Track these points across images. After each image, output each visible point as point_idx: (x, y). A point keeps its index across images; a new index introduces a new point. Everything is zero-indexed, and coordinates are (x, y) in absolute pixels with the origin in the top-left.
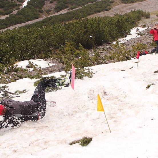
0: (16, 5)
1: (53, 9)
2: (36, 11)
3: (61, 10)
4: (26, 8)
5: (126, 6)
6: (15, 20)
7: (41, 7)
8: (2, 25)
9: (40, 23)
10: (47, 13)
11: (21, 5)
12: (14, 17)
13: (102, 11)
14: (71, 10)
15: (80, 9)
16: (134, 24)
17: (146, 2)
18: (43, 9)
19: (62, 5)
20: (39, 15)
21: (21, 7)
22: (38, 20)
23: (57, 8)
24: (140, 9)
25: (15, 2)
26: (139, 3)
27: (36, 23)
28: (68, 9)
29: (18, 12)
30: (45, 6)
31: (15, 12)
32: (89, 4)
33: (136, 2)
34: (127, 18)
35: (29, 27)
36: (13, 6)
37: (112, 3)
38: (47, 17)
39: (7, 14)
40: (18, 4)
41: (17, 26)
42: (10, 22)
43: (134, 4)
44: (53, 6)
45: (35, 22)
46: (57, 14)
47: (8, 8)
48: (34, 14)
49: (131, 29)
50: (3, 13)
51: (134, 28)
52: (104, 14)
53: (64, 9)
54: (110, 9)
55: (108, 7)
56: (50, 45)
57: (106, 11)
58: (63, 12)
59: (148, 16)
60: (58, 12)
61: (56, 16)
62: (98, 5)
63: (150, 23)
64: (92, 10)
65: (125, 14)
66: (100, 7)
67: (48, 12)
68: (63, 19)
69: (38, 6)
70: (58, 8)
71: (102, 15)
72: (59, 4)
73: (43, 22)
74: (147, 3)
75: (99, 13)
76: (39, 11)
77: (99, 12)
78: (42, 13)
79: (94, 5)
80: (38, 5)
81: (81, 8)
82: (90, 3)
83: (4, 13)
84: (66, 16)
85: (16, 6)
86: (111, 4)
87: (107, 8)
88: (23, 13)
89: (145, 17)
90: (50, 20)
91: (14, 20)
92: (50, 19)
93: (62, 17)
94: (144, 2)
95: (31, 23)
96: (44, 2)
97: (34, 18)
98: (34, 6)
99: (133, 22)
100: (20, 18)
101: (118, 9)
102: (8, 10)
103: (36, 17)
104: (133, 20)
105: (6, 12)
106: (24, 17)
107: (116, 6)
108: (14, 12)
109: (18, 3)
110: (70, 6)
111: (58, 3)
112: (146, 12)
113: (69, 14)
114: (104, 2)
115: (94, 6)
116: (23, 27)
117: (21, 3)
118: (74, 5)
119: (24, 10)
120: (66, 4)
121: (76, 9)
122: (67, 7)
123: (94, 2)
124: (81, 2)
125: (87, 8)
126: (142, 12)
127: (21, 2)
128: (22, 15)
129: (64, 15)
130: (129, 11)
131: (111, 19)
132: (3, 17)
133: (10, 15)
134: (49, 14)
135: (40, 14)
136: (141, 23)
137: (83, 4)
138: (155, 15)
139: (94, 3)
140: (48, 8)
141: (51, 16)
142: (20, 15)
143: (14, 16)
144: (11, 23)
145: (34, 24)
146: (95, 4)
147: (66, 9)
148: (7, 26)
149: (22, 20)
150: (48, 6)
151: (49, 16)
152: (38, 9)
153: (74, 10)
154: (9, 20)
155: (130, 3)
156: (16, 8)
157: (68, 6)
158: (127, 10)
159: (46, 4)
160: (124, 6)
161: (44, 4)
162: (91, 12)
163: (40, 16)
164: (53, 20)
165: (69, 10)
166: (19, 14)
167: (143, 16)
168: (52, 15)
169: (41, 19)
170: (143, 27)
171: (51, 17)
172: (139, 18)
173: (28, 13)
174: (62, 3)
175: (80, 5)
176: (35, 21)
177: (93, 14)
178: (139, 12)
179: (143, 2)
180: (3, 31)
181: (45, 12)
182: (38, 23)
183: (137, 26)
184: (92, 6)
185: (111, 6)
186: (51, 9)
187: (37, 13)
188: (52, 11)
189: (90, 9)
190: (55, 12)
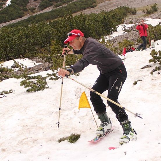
1: (37, 7)
2: (20, 10)
3: (46, 8)
4: (10, 7)
5: (112, 3)
7: (25, 5)
9: (24, 22)
10: (31, 11)
11: (5, 4)
13: (88, 8)
14: (56, 8)
15: (65, 7)
16: (120, 21)
18: (27, 7)
19: (46, 2)
20: (23, 13)
21: (4, 6)
22: (22, 19)
23: (42, 6)
24: (126, 5)
28: (53, 7)
29: (2, 10)
30: (29, 4)
34: (113, 15)
35: (13, 26)
38: (31, 15)
41: (1, 25)
44: (38, 4)
46: (42, 12)
49: (118, 25)
51: (120, 25)
52: (89, 11)
53: (49, 7)
54: (96, 6)
55: (94, 4)
56: (35, 44)
57: (92, 8)
58: (48, 10)
59: (134, 13)
60: (42, 10)
61: (41, 14)
62: (83, 2)
63: (137, 20)
64: (77, 7)
65: (111, 11)
66: (86, 5)
67: (33, 10)
68: (48, 17)
69: (22, 5)
71: (87, 12)
72: (43, 2)
73: (28, 20)
75: (84, 11)
76: (23, 10)
77: (85, 9)
78: (26, 11)
80: (22, 3)
81: (66, 5)
84: (51, 14)
86: (97, 1)
87: (92, 5)
88: (7, 12)
89: (131, 13)
90: (34, 19)
95: (15, 22)
97: (19, 16)
98: (17, 4)
99: (119, 19)
100: (4, 17)
101: (104, 6)
103: (20, 16)
104: (119, 17)
106: (8, 16)
107: (102, 3)
109: (1, 2)
110: (55, 4)
112: (132, 9)
113: (54, 11)
115: (80, 3)
116: (7, 26)
117: (4, 2)
118: (59, 2)
120: (51, 1)
121: (62, 6)
122: (51, 5)
125: (73, 6)
126: (128, 8)
128: (6, 14)
129: (48, 13)
130: (115, 8)
131: (97, 16)
134: (34, 13)
135: (25, 12)
136: (127, 19)
137: (68, 2)
138: (142, 11)
140: (32, 7)
141: (35, 14)
142: (3, 14)
145: (18, 23)
146: (80, 1)
149: (6, 19)
150: (32, 5)
151: (34, 15)
152: (22, 8)
153: (59, 7)
157: (53, 4)
158: (113, 6)
159: (30, 2)
160: (110, 3)
161: (28, 2)
162: (77, 10)
163: (24, 15)
164: (37, 18)
165: (54, 8)
167: (129, 12)
168: (37, 14)
169: (25, 18)
170: (130, 24)
171: (36, 16)
172: (125, 15)
173: (11, 11)
175: (65, 3)
176: (19, 20)
177: (78, 11)
178: (125, 8)
181: (29, 10)
182: (22, 22)
183: (123, 23)
184: (78, 3)
185: (96, 3)
186: (36, 7)
187: (21, 11)
188: (36, 9)
189: (75, 6)
190: (39, 10)
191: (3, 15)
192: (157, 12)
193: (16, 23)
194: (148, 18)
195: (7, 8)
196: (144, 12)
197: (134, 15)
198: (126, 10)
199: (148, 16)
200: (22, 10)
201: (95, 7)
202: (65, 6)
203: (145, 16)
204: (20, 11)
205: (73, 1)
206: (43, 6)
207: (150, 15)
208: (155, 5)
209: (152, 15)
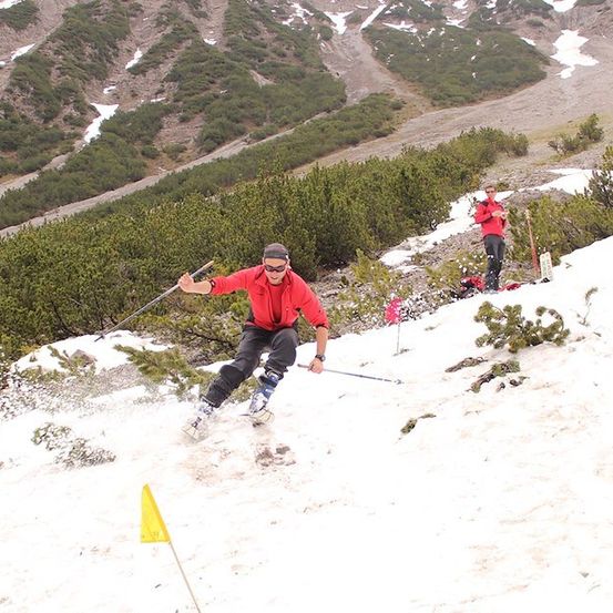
0: (62, 137)
1: (191, 143)
2: (133, 153)
3: (220, 144)
4: (98, 146)
5: (447, 118)
6: (61, 190)
7: (149, 138)
8: (15, 211)
9: (146, 196)
10: (171, 157)
11: (79, 136)
12: (56, 180)
13: (365, 137)
14: (256, 144)
15: (286, 139)
17: (519, 100)
18: (157, 146)
19: (222, 125)
20: (145, 165)
21: (77, 143)
22: (140, 185)
23: (207, 137)
24: (495, 125)
25: (56, 126)
26: (494, 102)
27: (134, 195)
28: (246, 141)
29: (69, 159)
30: (163, 133)
31: (59, 162)
32: (318, 116)
33: (481, 99)
35: (108, 210)
36: (51, 142)
37: (399, 108)
38: (170, 172)
39: (31, 170)
40: (67, 132)
41: (69, 210)
42: (42, 197)
43: (475, 107)
44: (193, 131)
45: (132, 192)
46: (207, 159)
47: (32, 149)
48: (127, 165)
49: (455, 198)
50: (17, 167)
51: (463, 198)
52: (372, 150)
53: (231, 140)
54: (391, 131)
55: (386, 125)
57: (378, 137)
58: (227, 151)
59: (519, 150)
60: (209, 151)
61: (204, 166)
62: (349, 120)
63: (525, 175)
64: (327, 137)
65: (440, 145)
66: (357, 127)
67: (176, 153)
68: (224, 176)
69: (139, 136)
70: (211, 137)
72: (213, 123)
73: (158, 190)
74: (522, 101)
75: (352, 149)
76: (143, 154)
77: (355, 143)
78: (153, 158)
79: (335, 119)
80: (139, 131)
81: (289, 132)
82: (323, 115)
83: (20, 167)
84: (238, 164)
85: (63, 139)
86: (396, 112)
87: (381, 129)
88: (87, 163)
89: (511, 153)
90: (181, 183)
91: (55, 190)
92: (182, 179)
93: (224, 171)
94: (511, 97)
95: (114, 197)
96: (158, 119)
97: (128, 177)
98: (123, 136)
99: (463, 176)
100: (77, 182)
101: (420, 130)
102: (34, 154)
103: (133, 174)
104: (463, 168)
105: (27, 163)
106: (92, 176)
107: (412, 120)
108: (54, 160)
109: (67, 130)
110: (252, 129)
111: (208, 120)
112: (512, 137)
113: (249, 155)
114: (370, 106)
115: (337, 122)
116: (89, 211)
117: (78, 130)
118: (265, 124)
119: (88, 154)
120: (238, 122)
121: (275, 136)
122: (241, 133)
123: (335, 107)
124: (290, 112)
125: (312, 133)
126: (500, 134)
127: (79, 125)
128: (83, 170)
129: (229, 161)
130: (457, 134)
131: (387, 166)
132: (19, 183)
133: (42, 174)
134: (180, 161)
135: (148, 162)
136: (493, 175)
137: (297, 120)
138: (546, 144)
139: (335, 112)
140: (173, 142)
141: (185, 167)
142: (76, 171)
143: (56, 177)
144: (47, 200)
145: (125, 201)
146: (339, 117)
147: (236, 141)
148: (34, 211)
149: (86, 186)
150: (175, 135)
151: (179, 170)
152: (138, 147)
153: (264, 141)
154: (40, 192)
155: (462, 104)
156: (60, 147)
157: (244, 128)
158: (450, 130)
159: (165, 126)
160: (441, 117)
161: (161, 127)
162: (327, 146)
163: (146, 170)
164: (191, 181)
165: (249, 143)
166: (72, 167)
167: (502, 149)
168: (190, 166)
169: (149, 181)
171: (187, 172)
172: (488, 159)
173: (104, 161)
174: (224, 120)
175: (286, 123)
176: (129, 189)
177: (332, 151)
178: (489, 135)
179: (506, 98)
180: (8, 234)
181: (165, 155)
182: (138, 194)
183: (477, 188)
184: (329, 123)
185: (395, 120)
186: (186, 142)
187: (135, 160)
188: (189, 151)
189: (322, 135)
190: (199, 153)
191: (73, 174)
192: (599, 144)
193: (118, 202)
194: (567, 165)
195: (86, 151)
196: (555, 147)
197: (522, 159)
198: (491, 141)
199: (566, 161)
200: (140, 155)
201: (390, 136)
202: (286, 136)
203: (558, 160)
204: (135, 157)
205: (314, 118)
206: (212, 138)
207: (574, 157)
208: (593, 119)
209: (583, 155)
